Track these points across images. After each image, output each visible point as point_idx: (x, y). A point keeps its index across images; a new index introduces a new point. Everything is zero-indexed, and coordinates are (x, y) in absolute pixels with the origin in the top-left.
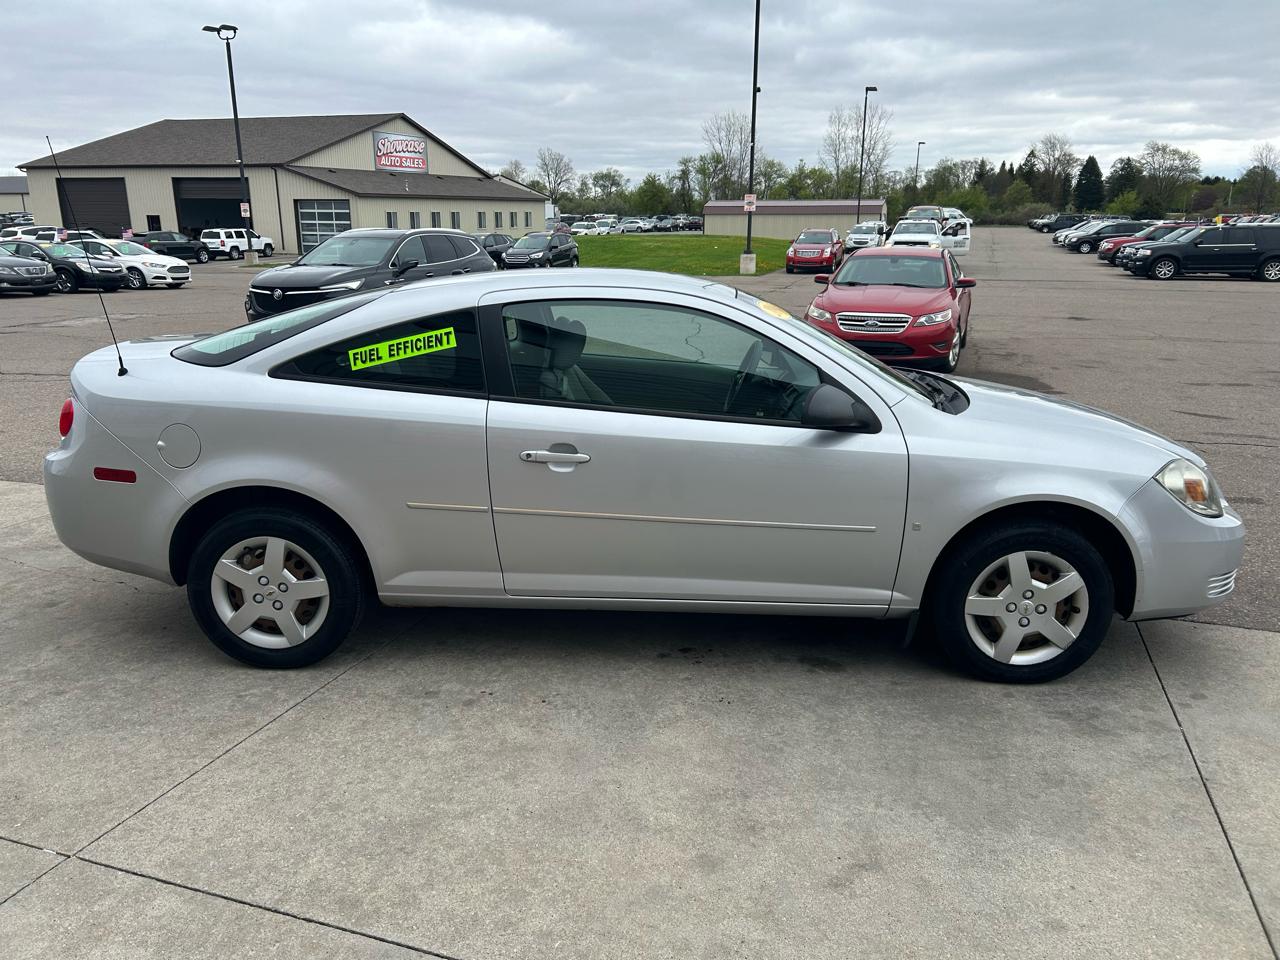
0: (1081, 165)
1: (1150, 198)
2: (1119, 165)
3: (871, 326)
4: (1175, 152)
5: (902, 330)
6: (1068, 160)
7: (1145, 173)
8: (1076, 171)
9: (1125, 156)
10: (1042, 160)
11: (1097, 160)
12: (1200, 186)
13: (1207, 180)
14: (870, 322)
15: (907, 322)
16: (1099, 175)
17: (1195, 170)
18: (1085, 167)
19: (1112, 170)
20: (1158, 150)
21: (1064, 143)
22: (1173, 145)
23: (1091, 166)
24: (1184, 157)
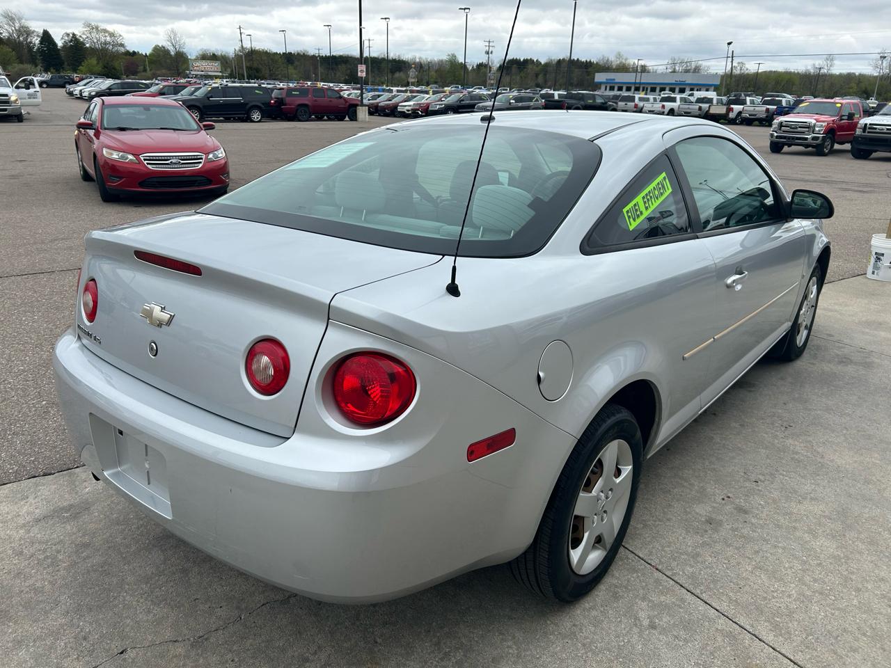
0: (38, 36)
1: (108, 64)
2: (67, 38)
3: (175, 164)
4: (105, 31)
5: (200, 165)
6: (28, 33)
7: (88, 45)
8: (36, 41)
9: (70, 31)
10: (6, 30)
11: (51, 33)
12: (124, 57)
13: (128, 53)
14: (174, 161)
15: (201, 159)
16: (55, 44)
17: (122, 45)
18: (42, 38)
19: (63, 41)
20: (93, 29)
21: (20, 19)
22: (102, 26)
23: (46, 37)
24: (112, 35)
